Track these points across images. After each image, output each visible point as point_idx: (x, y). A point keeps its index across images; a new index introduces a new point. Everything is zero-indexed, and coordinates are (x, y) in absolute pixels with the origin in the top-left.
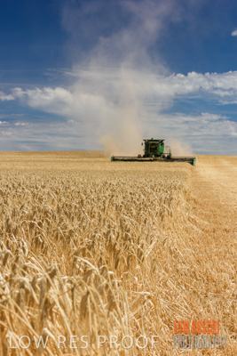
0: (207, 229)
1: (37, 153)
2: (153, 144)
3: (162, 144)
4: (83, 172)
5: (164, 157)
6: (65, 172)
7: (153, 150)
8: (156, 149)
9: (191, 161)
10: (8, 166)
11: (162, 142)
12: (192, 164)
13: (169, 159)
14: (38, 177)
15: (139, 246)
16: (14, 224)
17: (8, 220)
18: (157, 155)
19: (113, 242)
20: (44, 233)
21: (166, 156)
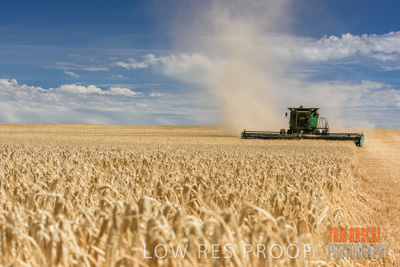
0: (379, 208)
1: (179, 127)
2: (302, 115)
3: (316, 115)
4: (233, 146)
5: (317, 133)
6: (212, 147)
8: (306, 121)
10: (149, 140)
11: (314, 112)
13: (325, 136)
14: (183, 151)
15: (310, 212)
16: (166, 188)
17: (159, 184)
18: (307, 131)
19: (280, 206)
20: (200, 197)
21: (321, 131)
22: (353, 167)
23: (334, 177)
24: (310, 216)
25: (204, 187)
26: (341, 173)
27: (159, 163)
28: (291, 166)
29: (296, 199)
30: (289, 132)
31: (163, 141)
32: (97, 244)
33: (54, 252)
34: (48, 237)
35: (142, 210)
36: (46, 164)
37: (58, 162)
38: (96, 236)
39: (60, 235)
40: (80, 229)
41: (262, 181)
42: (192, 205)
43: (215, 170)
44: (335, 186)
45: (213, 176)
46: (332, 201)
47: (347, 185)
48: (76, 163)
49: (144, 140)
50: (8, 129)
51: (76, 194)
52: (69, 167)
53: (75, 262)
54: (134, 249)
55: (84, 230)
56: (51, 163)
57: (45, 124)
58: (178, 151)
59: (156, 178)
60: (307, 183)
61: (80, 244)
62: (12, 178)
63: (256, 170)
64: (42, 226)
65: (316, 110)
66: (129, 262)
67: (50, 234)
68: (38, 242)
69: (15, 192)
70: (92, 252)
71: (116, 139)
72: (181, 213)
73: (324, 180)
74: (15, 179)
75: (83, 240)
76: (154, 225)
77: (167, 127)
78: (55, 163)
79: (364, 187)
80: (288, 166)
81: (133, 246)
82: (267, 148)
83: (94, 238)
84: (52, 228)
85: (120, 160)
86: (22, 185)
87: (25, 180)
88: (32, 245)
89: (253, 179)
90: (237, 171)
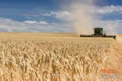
1: (60, 33)
2: (98, 30)
3: (102, 30)
5: (103, 35)
6: (70, 39)
7: (98, 32)
9: (114, 37)
10: (51, 37)
11: (102, 29)
12: (115, 38)
13: (105, 36)
14: (61, 41)
15: (101, 58)
16: (57, 51)
17: (55, 50)
18: (100, 35)
19: (92, 56)
20: (67, 54)
21: (104, 35)
22: (113, 45)
23: (108, 48)
24: (101, 59)
25: (69, 51)
26: (110, 47)
27: (54, 44)
28: (94, 45)
29: (96, 54)
30: (94, 35)
31: (55, 38)
32: (37, 67)
33: (24, 69)
34: (22, 65)
35: (51, 57)
36: (20, 44)
37: (24, 44)
38: (37, 65)
39: (26, 64)
40: (32, 62)
41: (86, 49)
42: (65, 56)
43: (71, 46)
44: (108, 51)
45: (71, 48)
46: (107, 56)
47: (112, 51)
48: (29, 44)
49: (49, 37)
50: (9, 34)
51: (30, 53)
52: (27, 45)
53: (31, 72)
54: (48, 68)
55: (33, 63)
56: (22, 44)
57: (20, 33)
58: (60, 41)
59: (54, 48)
60: (99, 50)
61: (32, 67)
62: (10, 48)
63: (84, 46)
64: (21, 61)
65: (102, 28)
66: (47, 72)
67: (23, 64)
68: (19, 66)
69: (11, 52)
70: (36, 69)
71: (41, 37)
72: (62, 58)
73: (105, 49)
74: (11, 48)
75: (33, 66)
76: (54, 61)
77: (57, 33)
78: (23, 44)
79: (116, 51)
80: (93, 45)
81: (48, 67)
82: (87, 40)
83: (36, 65)
84: (23, 62)
85: (43, 43)
86: (13, 50)
87: (14, 49)
88: (18, 67)
89: (83, 49)
90: (78, 46)
